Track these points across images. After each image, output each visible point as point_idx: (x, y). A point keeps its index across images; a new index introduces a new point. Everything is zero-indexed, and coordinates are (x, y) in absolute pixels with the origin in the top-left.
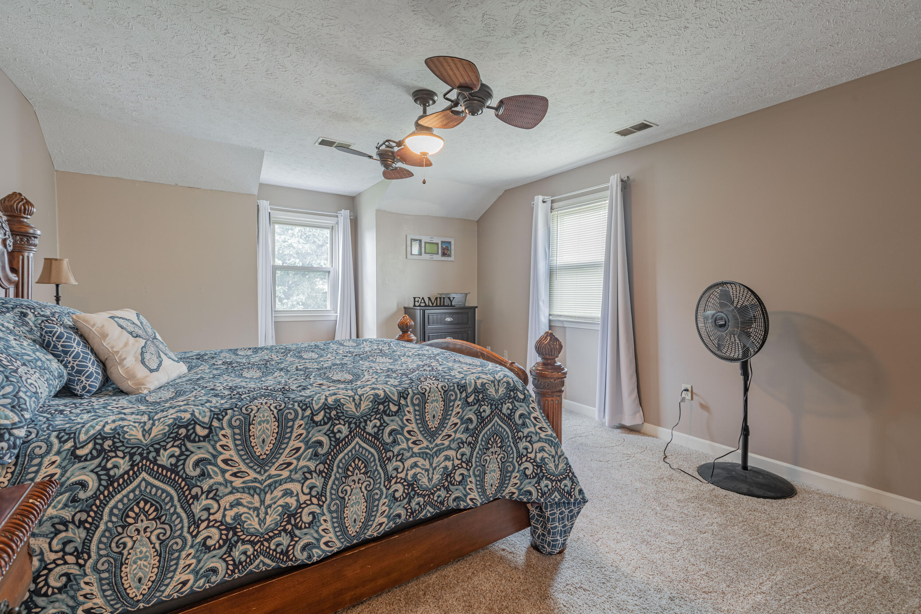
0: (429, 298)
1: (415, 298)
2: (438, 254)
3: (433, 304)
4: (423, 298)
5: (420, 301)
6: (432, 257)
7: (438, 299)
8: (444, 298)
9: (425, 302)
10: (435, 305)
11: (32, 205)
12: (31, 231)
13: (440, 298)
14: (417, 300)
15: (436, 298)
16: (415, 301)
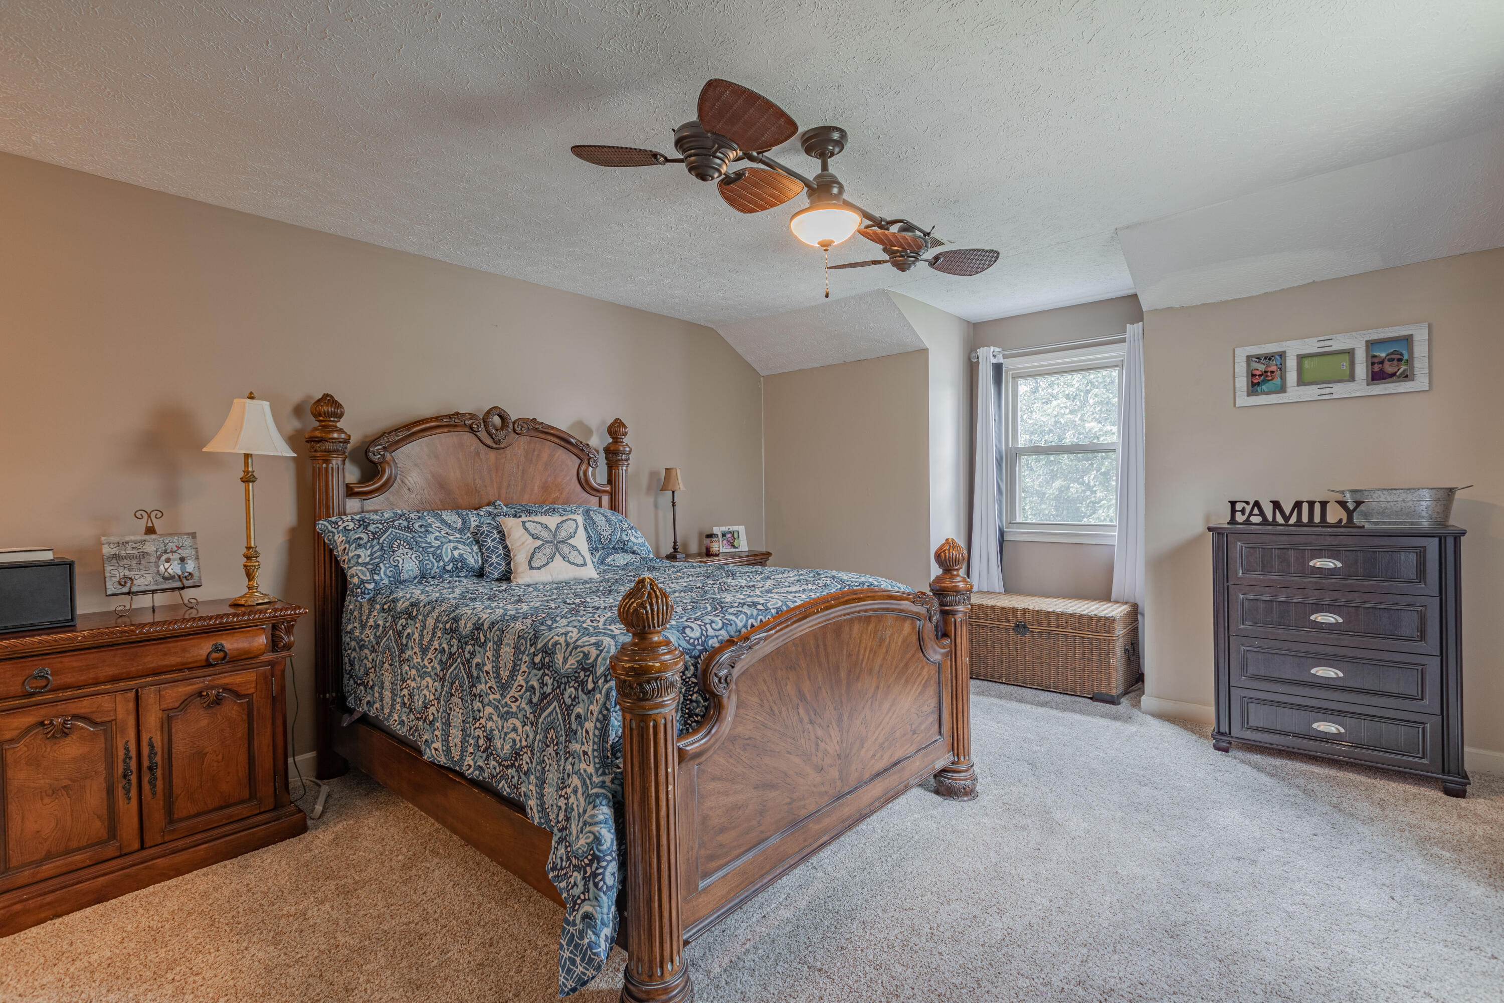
0: (1276, 505)
1: (1233, 504)
2: (1352, 378)
3: (1287, 518)
4: (1257, 504)
5: (1248, 509)
6: (1327, 391)
7: (1305, 507)
8: (1324, 504)
9: (1262, 513)
10: (1293, 520)
11: (624, 426)
12: (622, 449)
13: (1311, 504)
14: (1239, 507)
15: (1298, 505)
16: (1233, 511)
